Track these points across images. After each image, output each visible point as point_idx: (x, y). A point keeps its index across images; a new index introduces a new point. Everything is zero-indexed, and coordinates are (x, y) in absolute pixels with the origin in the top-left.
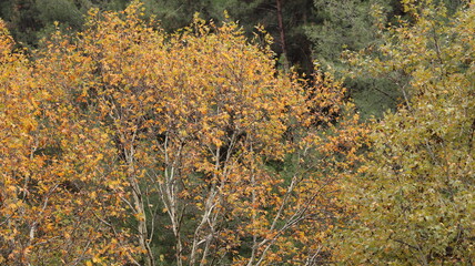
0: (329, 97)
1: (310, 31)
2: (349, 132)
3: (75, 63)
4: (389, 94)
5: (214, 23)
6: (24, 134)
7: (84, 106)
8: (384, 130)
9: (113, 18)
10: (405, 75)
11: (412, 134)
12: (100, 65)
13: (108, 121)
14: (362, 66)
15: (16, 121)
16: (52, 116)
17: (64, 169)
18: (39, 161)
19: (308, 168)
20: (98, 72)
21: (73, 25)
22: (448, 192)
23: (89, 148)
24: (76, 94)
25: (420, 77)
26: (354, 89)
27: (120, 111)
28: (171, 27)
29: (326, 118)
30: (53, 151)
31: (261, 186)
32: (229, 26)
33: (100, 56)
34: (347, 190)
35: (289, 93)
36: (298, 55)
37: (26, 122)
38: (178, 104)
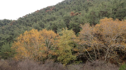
0: (58, 35)
1: (57, 31)
2: (59, 37)
4: (62, 35)
8: (61, 37)
9: (44, 29)
10: (63, 34)
11: (63, 37)
12: (43, 32)
13: (43, 36)
14: (60, 33)
16: (40, 36)
19: (56, 39)
21: (42, 30)
22: (65, 41)
23: (42, 38)
24: (41, 34)
25: (64, 34)
26: (59, 34)
28: (48, 30)
29: (58, 36)
30: (40, 38)
31: (53, 40)
32: (52, 30)
34: (59, 41)
35: (55, 34)
36: (56, 32)
37: (38, 36)
38: (48, 35)
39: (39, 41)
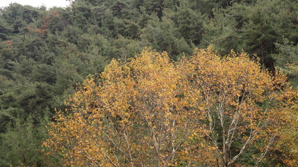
0: (281, 80)
1: (274, 56)
2: (288, 93)
3: (189, 66)
5: (238, 53)
6: (172, 90)
7: (192, 81)
9: (203, 51)
12: (197, 67)
13: (200, 86)
14: (294, 69)
15: (169, 86)
16: (181, 84)
17: (185, 102)
18: (177, 99)
19: (272, 106)
20: (197, 70)
21: (189, 53)
23: (193, 96)
24: (189, 77)
26: (290, 77)
27: (204, 83)
28: (223, 54)
29: (279, 88)
30: (181, 96)
31: (254, 112)
32: (244, 54)
33: (198, 64)
34: (287, 114)
35: (266, 78)
36: (269, 65)
37: (173, 86)
38: (225, 82)
39: (174, 111)
